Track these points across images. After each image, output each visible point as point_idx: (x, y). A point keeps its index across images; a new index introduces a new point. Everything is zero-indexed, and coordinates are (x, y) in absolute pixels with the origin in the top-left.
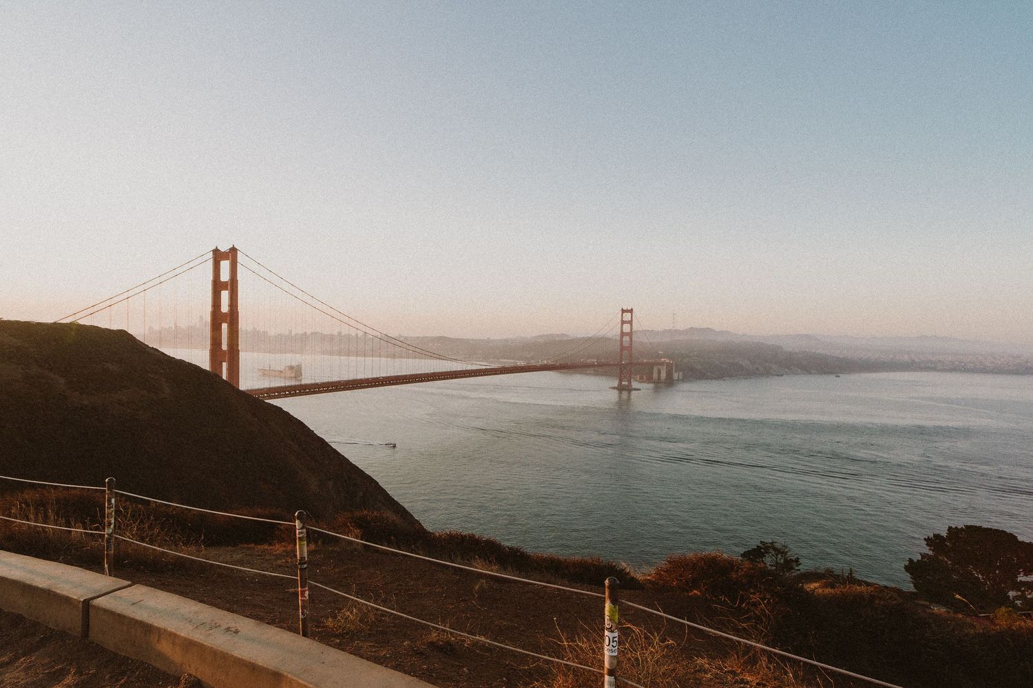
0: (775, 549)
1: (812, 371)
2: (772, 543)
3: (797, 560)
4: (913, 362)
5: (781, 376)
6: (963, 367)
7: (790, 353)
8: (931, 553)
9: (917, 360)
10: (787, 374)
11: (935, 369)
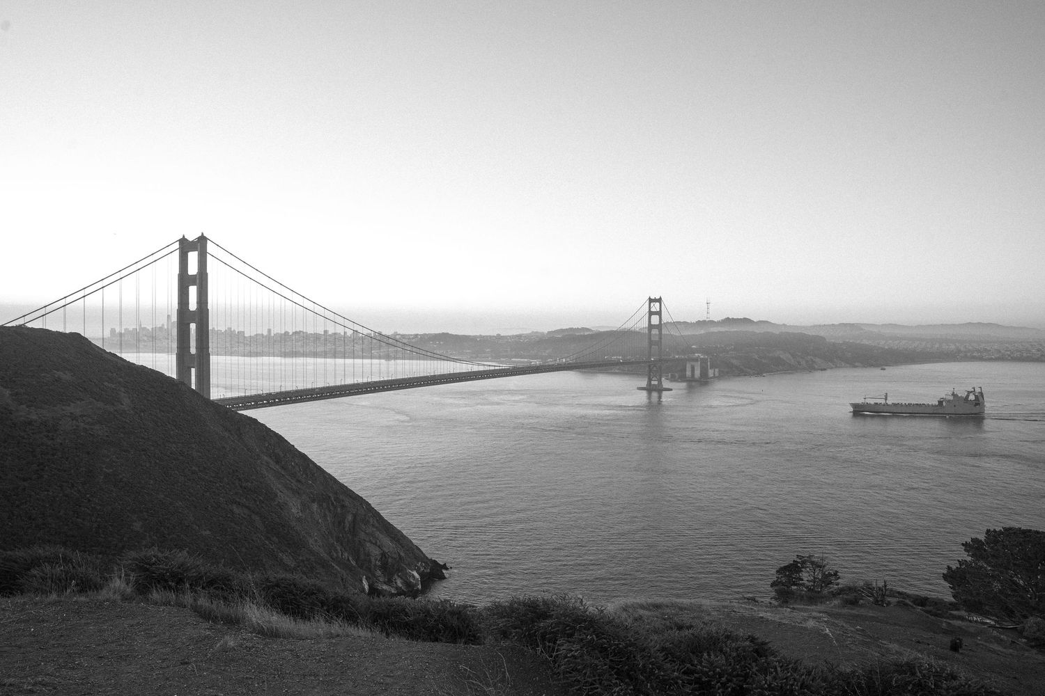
0: (812, 563)
1: (856, 364)
2: (810, 557)
3: (836, 574)
4: (959, 351)
5: (825, 370)
6: (1009, 355)
7: (834, 344)
8: (969, 559)
9: (962, 349)
10: (832, 368)
11: (981, 359)
